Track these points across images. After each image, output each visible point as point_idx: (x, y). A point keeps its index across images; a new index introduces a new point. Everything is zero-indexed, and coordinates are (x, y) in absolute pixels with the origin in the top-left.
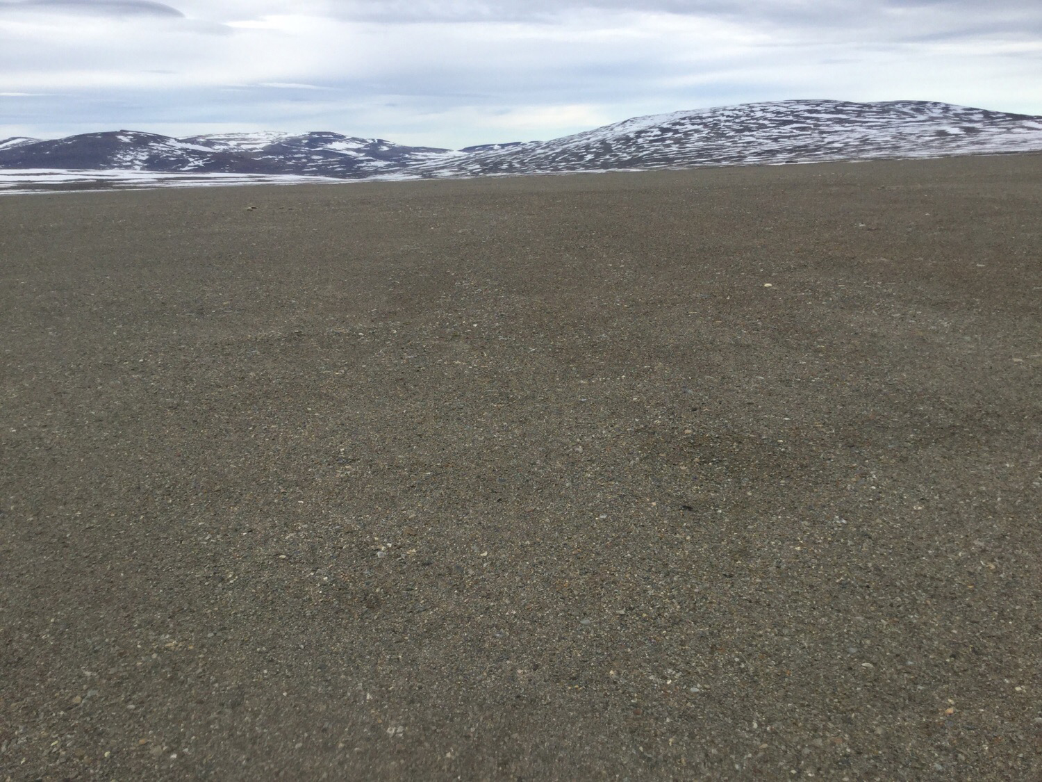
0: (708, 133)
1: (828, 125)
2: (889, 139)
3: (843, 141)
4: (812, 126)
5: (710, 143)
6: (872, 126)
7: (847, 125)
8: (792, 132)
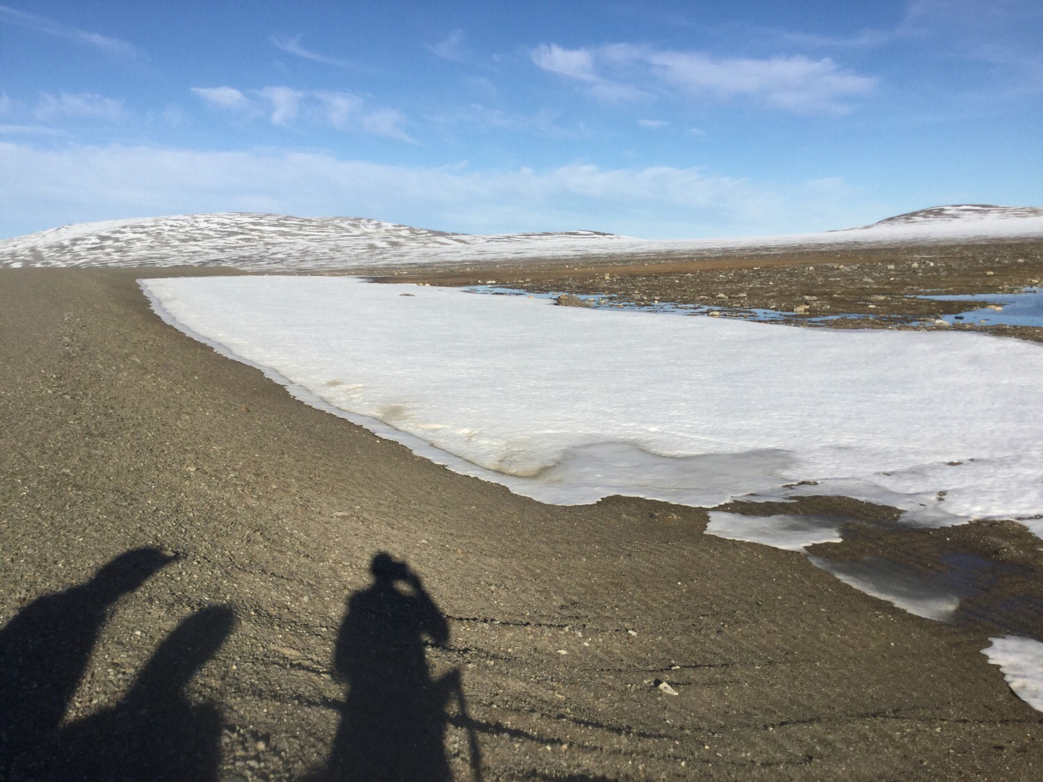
0: (152, 242)
1: (271, 238)
2: (327, 251)
3: (286, 253)
4: (257, 238)
5: (153, 252)
6: (312, 239)
7: (290, 237)
8: (237, 243)
